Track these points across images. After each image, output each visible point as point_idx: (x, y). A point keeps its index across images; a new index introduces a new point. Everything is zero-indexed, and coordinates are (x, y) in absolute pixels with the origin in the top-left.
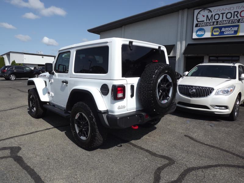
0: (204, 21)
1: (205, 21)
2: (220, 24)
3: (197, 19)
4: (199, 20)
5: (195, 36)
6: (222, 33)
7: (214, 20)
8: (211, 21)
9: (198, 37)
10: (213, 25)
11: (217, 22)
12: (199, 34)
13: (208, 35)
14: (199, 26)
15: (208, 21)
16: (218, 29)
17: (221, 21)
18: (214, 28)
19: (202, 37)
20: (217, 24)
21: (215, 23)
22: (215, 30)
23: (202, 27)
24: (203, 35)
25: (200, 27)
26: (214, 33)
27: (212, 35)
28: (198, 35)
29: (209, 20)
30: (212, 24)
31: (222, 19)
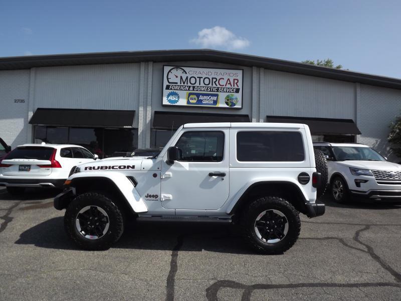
0: (177, 83)
1: (179, 84)
2: (197, 90)
3: (168, 79)
4: (170, 81)
5: (165, 102)
6: (200, 101)
7: (189, 84)
8: (186, 84)
9: (170, 104)
10: (189, 90)
11: (194, 87)
12: (171, 99)
13: (183, 102)
14: (171, 89)
15: (182, 84)
16: (195, 97)
17: (198, 87)
18: (190, 94)
19: (176, 104)
20: (193, 90)
21: (191, 88)
22: (191, 96)
23: (175, 91)
24: (176, 102)
25: (172, 91)
26: (191, 101)
27: (188, 102)
28: (170, 101)
29: (184, 83)
30: (187, 89)
31: (200, 84)
